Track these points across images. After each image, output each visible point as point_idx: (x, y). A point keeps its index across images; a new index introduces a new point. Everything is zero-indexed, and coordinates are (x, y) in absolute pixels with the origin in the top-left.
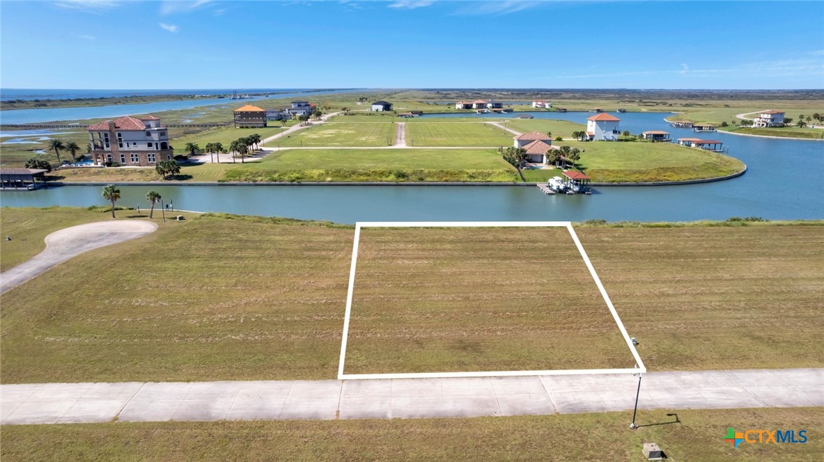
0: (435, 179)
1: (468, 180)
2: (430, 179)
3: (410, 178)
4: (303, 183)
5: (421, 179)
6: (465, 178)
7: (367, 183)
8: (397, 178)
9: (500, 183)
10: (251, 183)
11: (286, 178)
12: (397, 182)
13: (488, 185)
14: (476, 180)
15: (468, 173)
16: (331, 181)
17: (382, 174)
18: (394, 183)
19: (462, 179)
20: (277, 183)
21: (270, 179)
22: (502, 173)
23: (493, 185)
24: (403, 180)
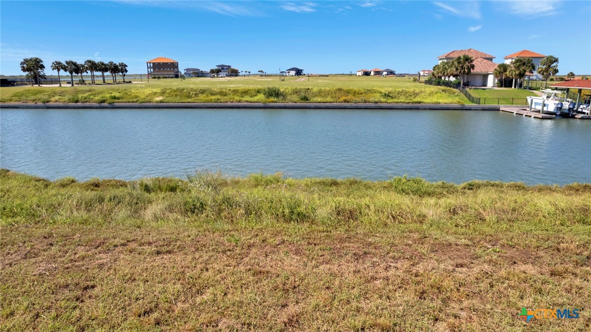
0: (329, 99)
1: (383, 100)
2: (319, 99)
3: (289, 97)
4: (117, 104)
5: (305, 99)
6: (377, 97)
7: (215, 104)
8: (268, 97)
9: (437, 106)
10: (40, 104)
11: (97, 98)
12: (265, 102)
13: (417, 109)
14: (395, 100)
15: (381, 93)
16: (161, 102)
17: (246, 92)
18: (261, 105)
19: (372, 99)
20: (79, 104)
21: (69, 100)
22: (437, 92)
23: (424, 109)
24: (275, 99)
